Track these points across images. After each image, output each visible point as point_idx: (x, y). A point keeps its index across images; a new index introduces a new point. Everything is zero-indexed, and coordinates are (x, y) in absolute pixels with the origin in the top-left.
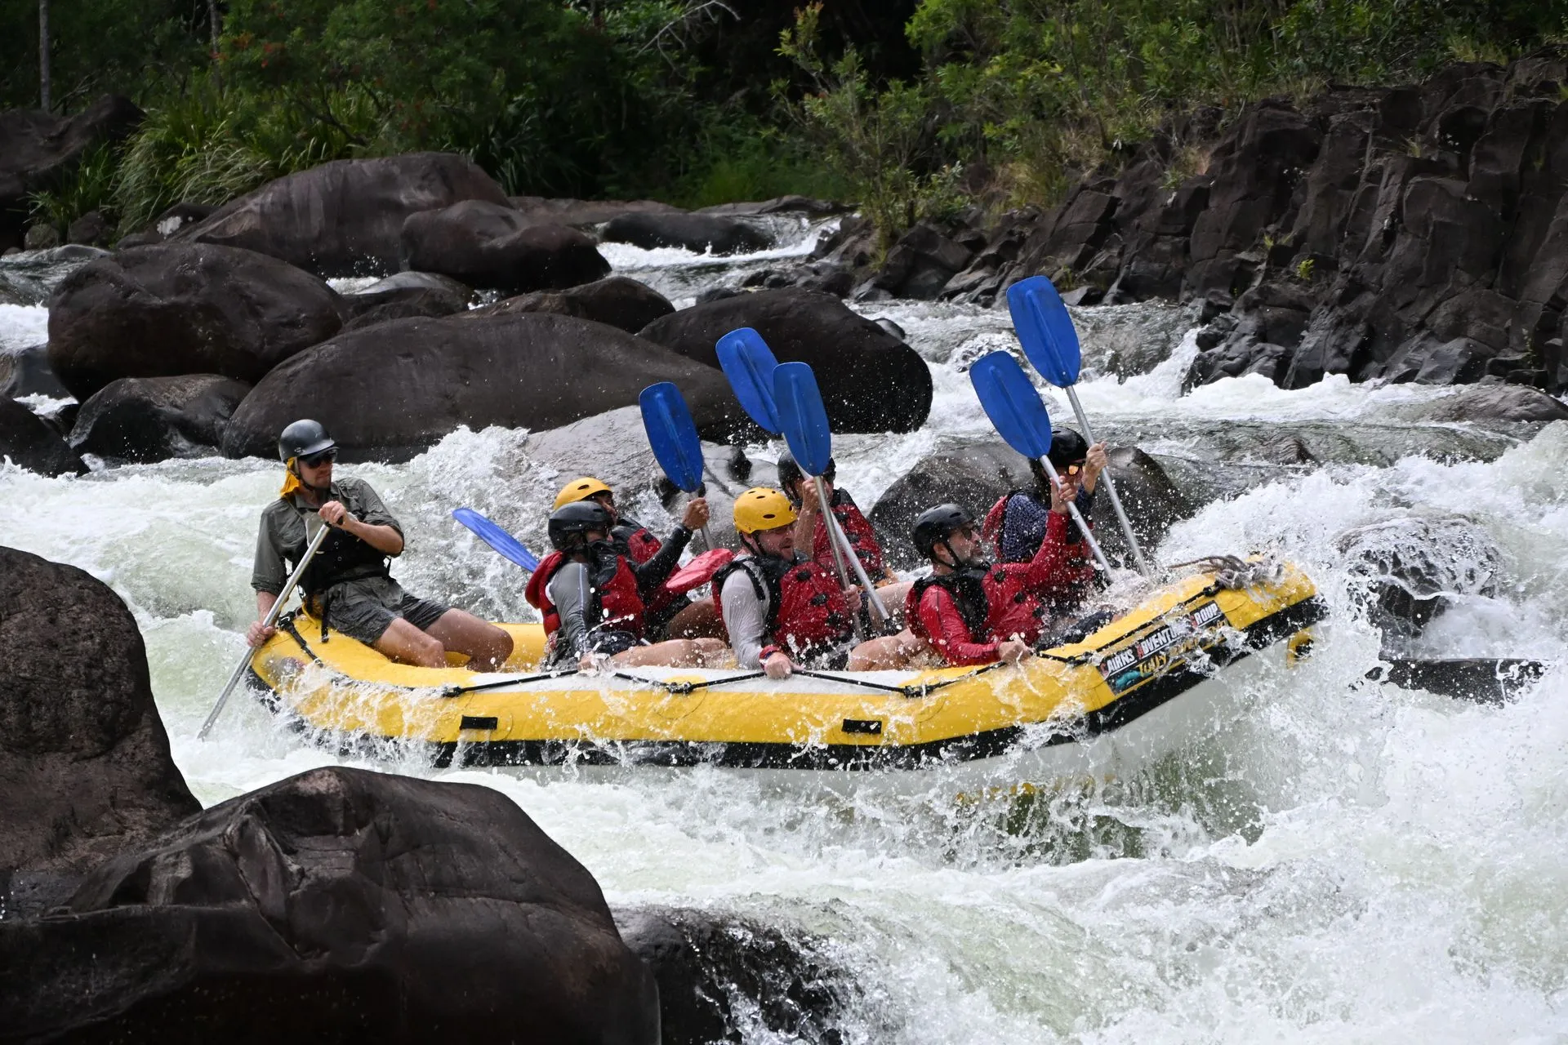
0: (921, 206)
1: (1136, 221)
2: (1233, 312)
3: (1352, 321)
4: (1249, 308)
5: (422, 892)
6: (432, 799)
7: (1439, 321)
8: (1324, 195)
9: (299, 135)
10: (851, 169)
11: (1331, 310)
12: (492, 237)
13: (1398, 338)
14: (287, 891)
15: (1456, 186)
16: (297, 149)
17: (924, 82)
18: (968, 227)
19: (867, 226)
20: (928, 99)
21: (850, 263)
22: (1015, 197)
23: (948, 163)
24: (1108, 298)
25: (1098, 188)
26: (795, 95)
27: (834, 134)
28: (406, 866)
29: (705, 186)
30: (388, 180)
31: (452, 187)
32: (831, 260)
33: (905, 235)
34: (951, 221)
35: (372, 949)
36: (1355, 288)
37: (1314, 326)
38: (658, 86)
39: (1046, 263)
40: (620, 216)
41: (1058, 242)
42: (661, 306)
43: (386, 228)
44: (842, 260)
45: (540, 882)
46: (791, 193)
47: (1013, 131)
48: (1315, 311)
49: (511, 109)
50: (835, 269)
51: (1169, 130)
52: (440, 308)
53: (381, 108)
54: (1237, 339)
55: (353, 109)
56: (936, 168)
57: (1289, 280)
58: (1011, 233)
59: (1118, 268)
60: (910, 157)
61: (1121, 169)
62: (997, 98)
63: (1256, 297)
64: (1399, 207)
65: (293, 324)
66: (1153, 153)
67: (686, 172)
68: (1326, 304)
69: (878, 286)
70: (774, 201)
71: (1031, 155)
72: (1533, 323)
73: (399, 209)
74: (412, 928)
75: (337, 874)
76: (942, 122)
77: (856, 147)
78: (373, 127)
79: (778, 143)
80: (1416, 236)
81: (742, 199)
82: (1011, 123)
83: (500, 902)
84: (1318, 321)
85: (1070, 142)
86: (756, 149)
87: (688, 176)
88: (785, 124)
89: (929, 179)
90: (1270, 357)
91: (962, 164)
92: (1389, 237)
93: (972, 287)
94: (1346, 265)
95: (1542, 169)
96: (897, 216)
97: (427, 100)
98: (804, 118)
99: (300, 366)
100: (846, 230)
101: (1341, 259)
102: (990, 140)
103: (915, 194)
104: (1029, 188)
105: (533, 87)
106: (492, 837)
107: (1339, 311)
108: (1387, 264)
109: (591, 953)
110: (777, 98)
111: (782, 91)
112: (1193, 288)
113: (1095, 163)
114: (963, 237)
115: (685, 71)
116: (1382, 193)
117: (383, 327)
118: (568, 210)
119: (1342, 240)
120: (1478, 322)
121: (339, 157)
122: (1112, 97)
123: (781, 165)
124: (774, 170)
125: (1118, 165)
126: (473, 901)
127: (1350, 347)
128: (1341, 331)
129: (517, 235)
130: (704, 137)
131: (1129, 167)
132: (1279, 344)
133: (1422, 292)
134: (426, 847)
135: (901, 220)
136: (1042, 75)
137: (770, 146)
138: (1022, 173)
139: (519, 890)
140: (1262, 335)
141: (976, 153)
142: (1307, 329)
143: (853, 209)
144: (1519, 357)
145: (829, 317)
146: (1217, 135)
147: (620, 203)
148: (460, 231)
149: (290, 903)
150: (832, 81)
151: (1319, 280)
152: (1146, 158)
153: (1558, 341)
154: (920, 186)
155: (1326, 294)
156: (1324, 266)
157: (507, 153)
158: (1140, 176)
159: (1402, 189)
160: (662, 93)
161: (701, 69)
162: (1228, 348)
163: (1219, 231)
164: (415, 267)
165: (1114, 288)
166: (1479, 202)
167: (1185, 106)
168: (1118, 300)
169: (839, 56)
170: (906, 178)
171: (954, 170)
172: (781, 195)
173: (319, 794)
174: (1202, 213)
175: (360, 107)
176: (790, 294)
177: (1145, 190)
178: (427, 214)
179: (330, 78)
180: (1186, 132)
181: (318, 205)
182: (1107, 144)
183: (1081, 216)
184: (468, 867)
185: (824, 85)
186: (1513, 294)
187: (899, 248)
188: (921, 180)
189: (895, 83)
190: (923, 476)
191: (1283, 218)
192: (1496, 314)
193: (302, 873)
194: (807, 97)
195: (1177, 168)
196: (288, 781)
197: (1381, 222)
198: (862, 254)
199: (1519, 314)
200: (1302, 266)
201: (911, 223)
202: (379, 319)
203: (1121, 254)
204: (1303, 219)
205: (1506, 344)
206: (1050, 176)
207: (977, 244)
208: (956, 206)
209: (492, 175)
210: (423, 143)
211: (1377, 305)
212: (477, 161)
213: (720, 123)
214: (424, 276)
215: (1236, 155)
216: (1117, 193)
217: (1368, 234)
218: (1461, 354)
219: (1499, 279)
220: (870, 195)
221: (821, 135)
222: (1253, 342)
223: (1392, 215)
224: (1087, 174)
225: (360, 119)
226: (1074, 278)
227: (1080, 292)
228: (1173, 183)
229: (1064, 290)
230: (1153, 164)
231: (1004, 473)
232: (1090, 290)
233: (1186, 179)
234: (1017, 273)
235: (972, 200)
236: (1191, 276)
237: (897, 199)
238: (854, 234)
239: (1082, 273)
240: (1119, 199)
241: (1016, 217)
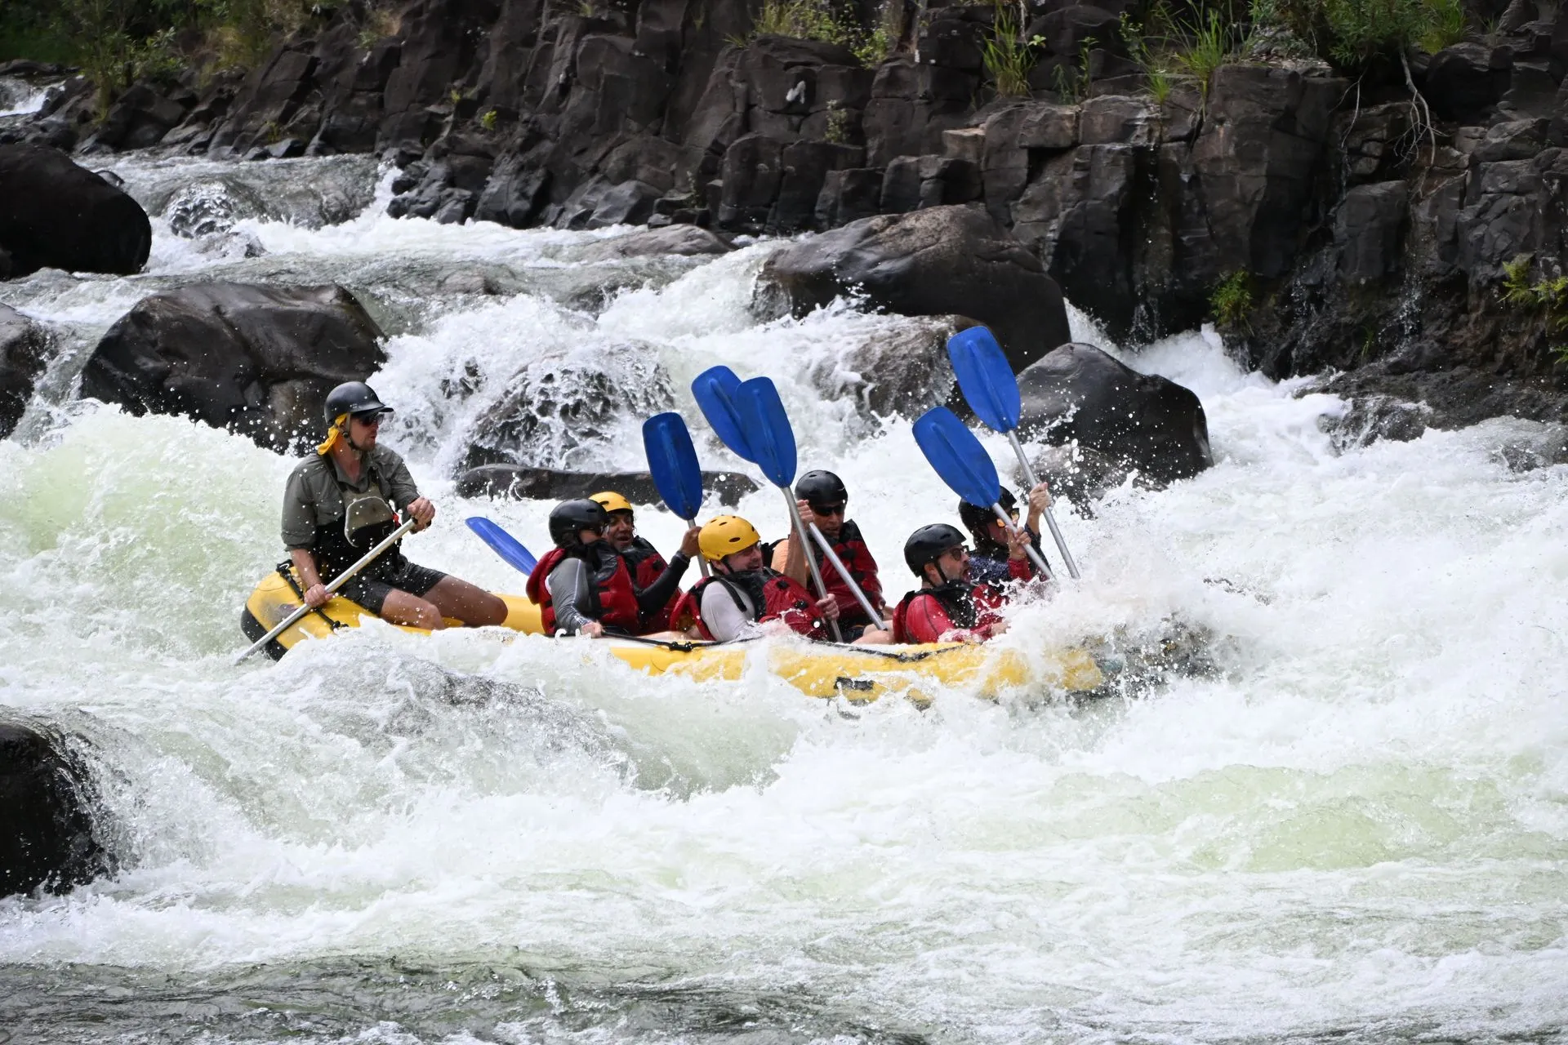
0: (138, 67)
1: (335, 79)
2: (424, 160)
3: (531, 167)
4: (439, 156)
7: (611, 165)
8: (507, 52)
10: (74, 34)
11: (512, 158)
13: (574, 182)
15: (625, 43)
18: (181, 86)
19: (87, 88)
21: (74, 120)
22: (223, 58)
23: (162, 28)
24: (311, 149)
25: (297, 49)
32: (57, 118)
33: (124, 94)
34: (167, 81)
36: (535, 137)
37: (497, 171)
39: (252, 118)
41: (263, 98)
44: (67, 117)
46: (18, 57)
48: (499, 158)
50: (60, 125)
54: (428, 185)
56: (152, 33)
57: (474, 131)
58: (221, 91)
59: (319, 121)
60: (127, 24)
61: (320, 31)
63: (444, 146)
64: (573, 63)
66: (349, 16)
68: (508, 151)
69: (100, 141)
70: (4, 64)
71: (238, 20)
72: (696, 166)
77: (77, 14)
80: (589, 89)
84: (500, 168)
85: (273, 7)
89: (145, 44)
90: (459, 201)
91: (176, 30)
92: (565, 89)
93: (187, 140)
94: (526, 116)
95: (703, 25)
96: (116, 77)
100: (70, 91)
101: (522, 111)
102: (200, 7)
103: (132, 57)
104: (237, 50)
107: (521, 158)
108: (563, 115)
112: (388, 138)
113: (296, 26)
114: (177, 95)
116: (557, 50)
119: (522, 92)
120: (648, 166)
123: (10, 31)
125: (317, 27)
127: (532, 190)
128: (523, 176)
131: (328, 29)
132: (466, 188)
133: (595, 140)
135: (120, 80)
138: (230, 36)
140: (451, 181)
141: (188, 19)
142: (491, 174)
143: (76, 72)
144: (683, 197)
145: (56, 170)
151: (502, 130)
152: (342, 21)
153: (719, 183)
154: (136, 49)
155: (508, 143)
156: (506, 117)
158: (337, 38)
159: (576, 46)
162: (421, 193)
163: (410, 86)
165: (316, 140)
166: (645, 57)
168: (320, 152)
170: (125, 41)
171: (168, 34)
172: (10, 60)
174: (395, 70)
176: (21, 149)
177: (342, 50)
182: (307, 9)
183: (284, 75)
186: (679, 142)
187: (119, 106)
188: (137, 44)
190: (143, 313)
191: (468, 74)
192: (662, 158)
195: (371, 30)
197: (556, 77)
198: (85, 112)
199: (683, 157)
200: (486, 117)
201: (130, 83)
203: (321, 109)
204: (487, 75)
205: (673, 185)
206: (255, 38)
207: (190, 102)
208: (169, 66)
211: (555, 151)
215: (425, 17)
216: (317, 53)
217: (545, 87)
218: (632, 195)
219: (664, 127)
220: (91, 58)
222: (442, 188)
223: (567, 71)
224: (289, 36)
226: (279, 131)
227: (284, 145)
228: (367, 44)
229: (270, 143)
230: (349, 26)
231: (217, 310)
232: (293, 143)
233: (379, 40)
234: (227, 127)
235: (184, 61)
236: (385, 128)
237: (116, 61)
238: (79, 93)
239: (286, 127)
240: (318, 59)
241: (225, 76)
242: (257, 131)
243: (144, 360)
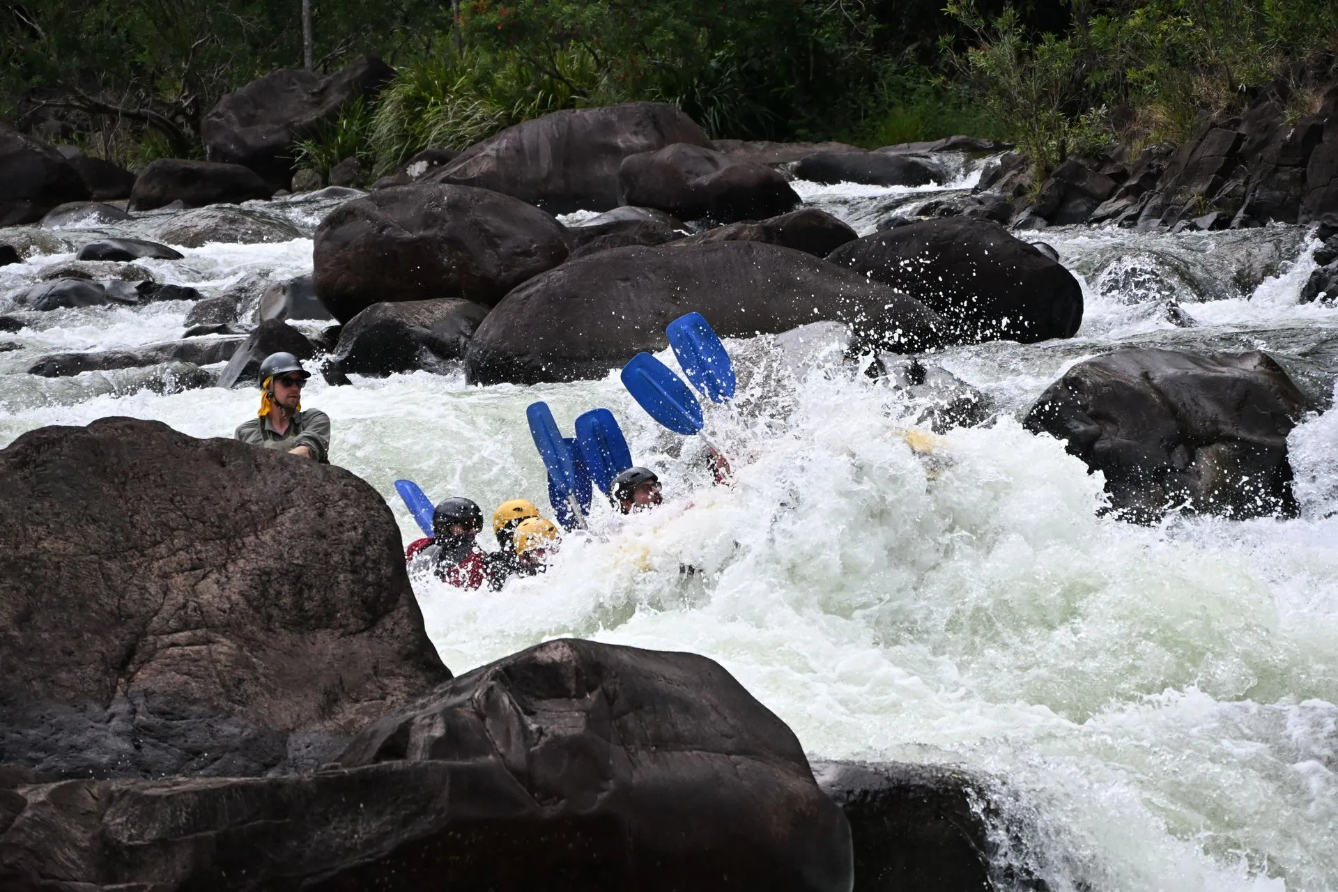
0: (1072, 143)
1: (1260, 155)
5: (645, 746)
6: (653, 666)
9: (529, 88)
10: (1010, 111)
12: (698, 175)
14: (527, 747)
16: (529, 99)
17: (1073, 36)
18: (1112, 161)
19: (1023, 163)
20: (1077, 50)
21: (1009, 194)
22: (1153, 134)
23: (1094, 106)
24: (1235, 222)
25: (1227, 127)
26: (960, 49)
27: (995, 82)
28: (631, 725)
29: (883, 129)
30: (607, 127)
31: (663, 132)
32: (994, 192)
33: (1057, 169)
34: (1097, 156)
35: (602, 796)
38: (841, 41)
39: (1181, 192)
40: (810, 156)
41: (1191, 174)
42: (846, 234)
43: (606, 169)
44: (1002, 191)
45: (746, 737)
46: (958, 134)
47: (1152, 75)
49: (713, 63)
50: (997, 199)
51: (1287, 75)
52: (653, 238)
53: (600, 64)
55: (576, 65)
56: (1084, 110)
58: (1150, 166)
59: (1244, 196)
60: (1061, 102)
61: (1246, 109)
62: (1137, 48)
65: (527, 253)
66: (1273, 95)
67: (865, 117)
69: (1035, 214)
70: (944, 140)
71: (1167, 98)
73: (616, 152)
74: (636, 779)
75: (570, 732)
76: (1089, 69)
77: (1014, 93)
78: (594, 81)
79: (945, 90)
81: (916, 139)
82: (1150, 68)
83: (713, 755)
85: (1201, 86)
86: (927, 95)
87: (867, 120)
88: (952, 73)
89: (1078, 120)
91: (1108, 107)
93: (1116, 214)
96: (1051, 152)
97: (640, 56)
98: (969, 68)
99: (532, 290)
100: (1006, 166)
102: (1132, 85)
103: (1066, 133)
104: (1166, 127)
105: (732, 44)
106: (705, 698)
109: (792, 799)
110: (945, 51)
111: (949, 44)
112: (1310, 212)
113: (1223, 104)
114: (1109, 170)
115: (864, 29)
117: (604, 254)
118: (764, 151)
121: (564, 107)
122: (1239, 47)
123: (949, 109)
124: (942, 113)
125: (1243, 105)
126: (689, 754)
129: (720, 173)
130: (881, 86)
131: (1253, 107)
134: (647, 708)
135: (1054, 156)
136: (1176, 28)
137: (939, 93)
138: (1159, 114)
139: (728, 744)
141: (1119, 96)
143: (1011, 148)
145: (992, 241)
146: (1329, 78)
147: (809, 144)
148: (670, 171)
149: (531, 758)
150: (992, 35)
152: (1268, 100)
154: (1070, 126)
157: (710, 102)
158: (1262, 115)
160: (844, 47)
161: (877, 26)
163: (1332, 162)
164: (632, 202)
165: (1241, 213)
167: (1301, 54)
168: (1244, 224)
169: (999, 13)
170: (1059, 119)
171: (1100, 112)
172: (948, 136)
173: (554, 662)
174: (1317, 147)
175: (582, 64)
176: (959, 222)
177: (1266, 127)
178: (641, 155)
179: (556, 38)
180: (1302, 75)
181: (546, 150)
182: (1233, 88)
183: (1211, 151)
184: (684, 725)
185: (985, 39)
187: (1053, 180)
188: (1071, 121)
189: (1048, 36)
190: (1075, 379)
193: (540, 732)
194: (971, 50)
195: (1295, 108)
196: (526, 651)
198: (1021, 186)
201: (1063, 159)
202: (601, 248)
203: (1246, 184)
206: (1184, 115)
207: (1121, 176)
208: (1102, 143)
209: (698, 121)
210: (637, 94)
212: (684, 109)
213: (895, 73)
214: (639, 210)
216: (1243, 130)
220: (1027, 135)
221: (984, 82)
224: (1216, 114)
225: (582, 74)
226: (1205, 205)
227: (1210, 218)
228: (1292, 121)
229: (1197, 216)
230: (1274, 103)
231: (1146, 376)
232: (1218, 216)
233: (1302, 117)
234: (1156, 201)
235: (1116, 138)
236: (1307, 201)
237: (1050, 138)
238: (1013, 169)
239: (1213, 200)
240: (1244, 135)
241: (1154, 151)
242: (1184, 205)
243: (1075, 423)
